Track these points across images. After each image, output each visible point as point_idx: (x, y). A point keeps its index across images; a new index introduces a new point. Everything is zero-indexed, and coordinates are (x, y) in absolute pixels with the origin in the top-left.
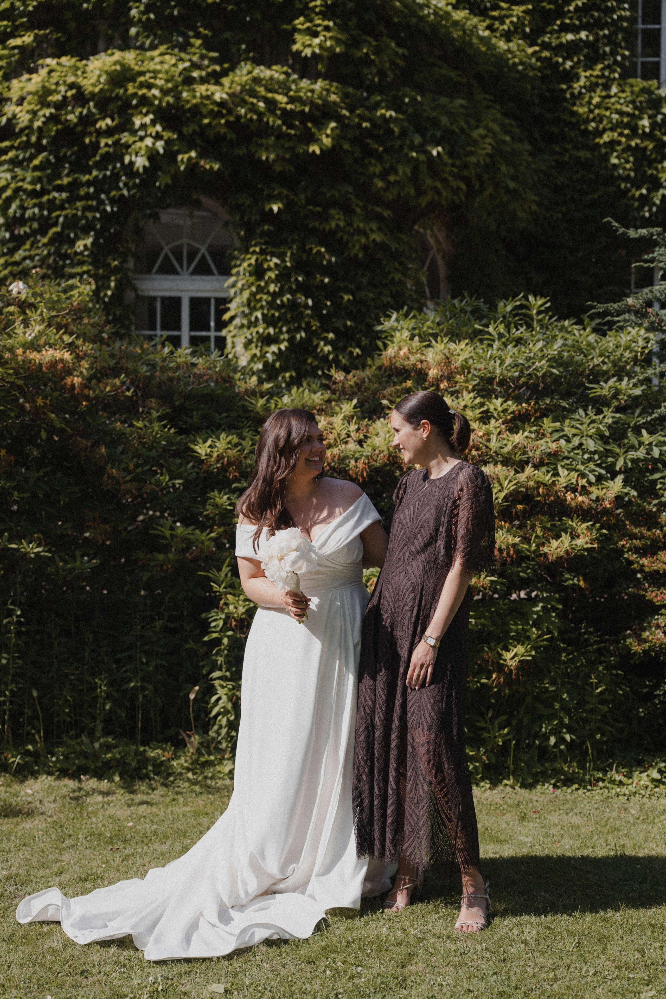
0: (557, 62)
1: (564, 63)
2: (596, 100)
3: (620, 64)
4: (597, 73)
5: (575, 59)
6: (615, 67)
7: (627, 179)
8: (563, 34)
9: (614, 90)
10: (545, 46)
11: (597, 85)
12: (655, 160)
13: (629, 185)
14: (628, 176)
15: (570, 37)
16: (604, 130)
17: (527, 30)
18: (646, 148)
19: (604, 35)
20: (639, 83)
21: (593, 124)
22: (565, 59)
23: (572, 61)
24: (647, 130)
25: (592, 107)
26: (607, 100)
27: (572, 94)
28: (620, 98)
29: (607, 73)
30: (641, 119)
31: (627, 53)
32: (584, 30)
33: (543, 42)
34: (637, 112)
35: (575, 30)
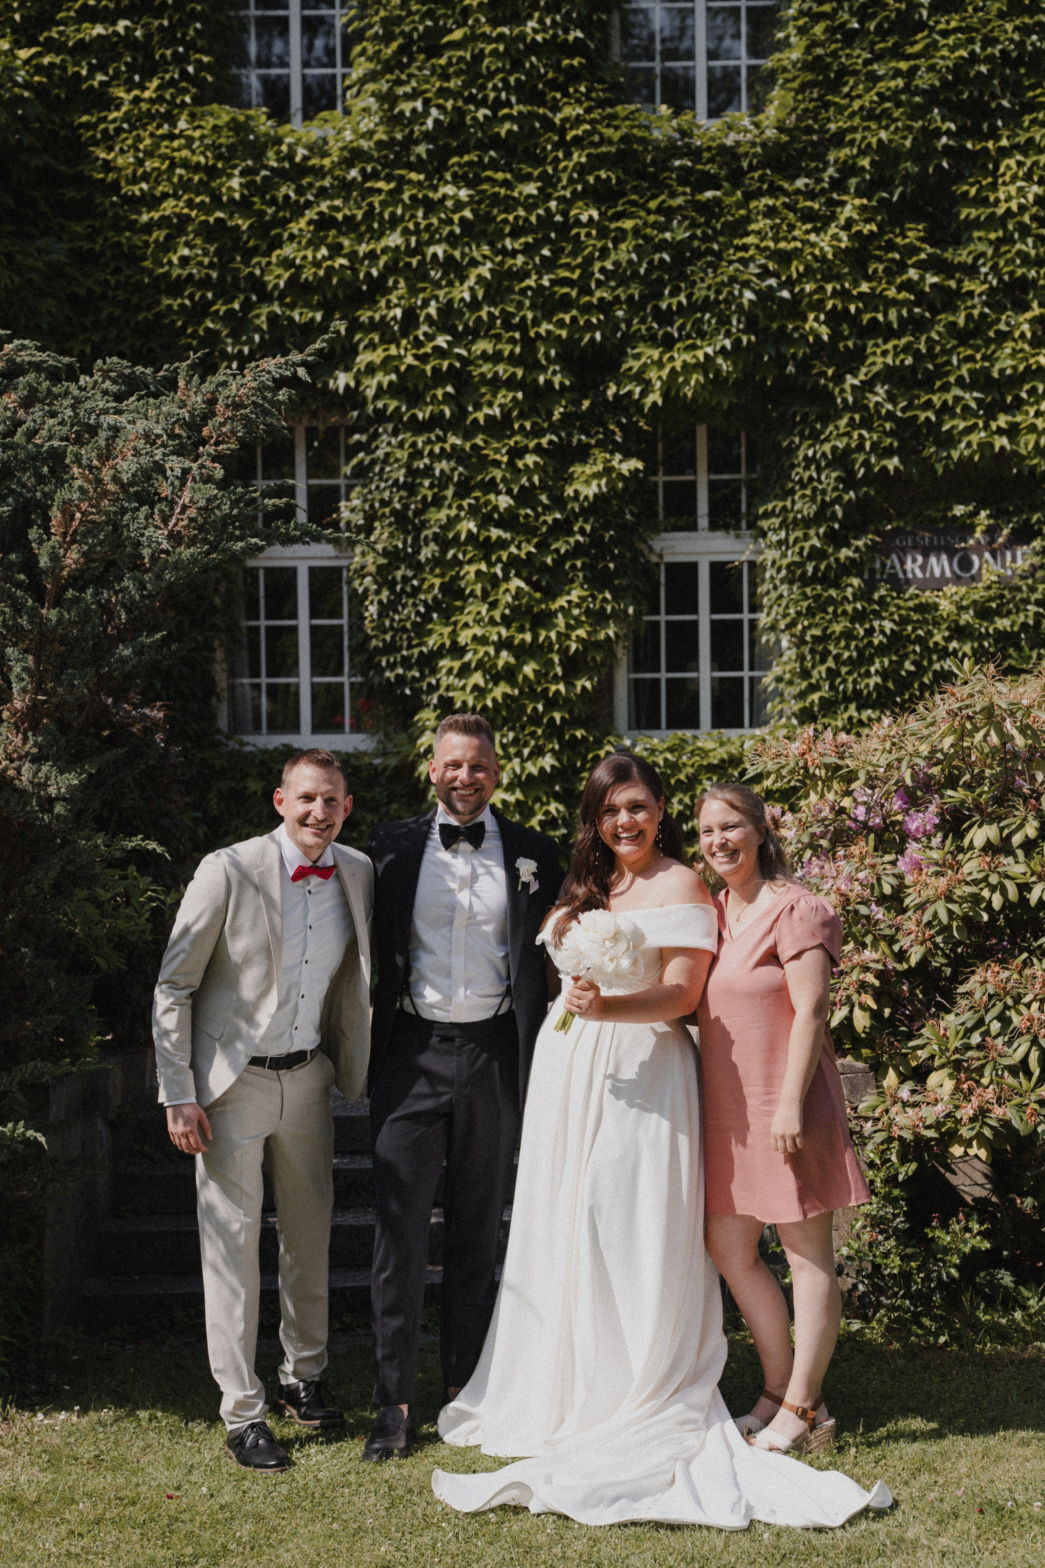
0: (77, 74)
1: (91, 75)
2: (148, 142)
3: (194, 80)
4: (147, 94)
5: (111, 72)
6: (184, 84)
7: (205, 283)
8: (85, 25)
9: (182, 124)
10: (51, 46)
11: (151, 116)
12: (255, 251)
13: (210, 295)
14: (208, 276)
15: (99, 30)
16: (165, 196)
17: (17, 17)
18: (238, 227)
19: (161, 25)
20: (224, 114)
21: (144, 186)
22: (92, 70)
23: (106, 74)
24: (237, 196)
25: (141, 155)
26: (166, 143)
27: (106, 130)
28: (190, 140)
29: (168, 96)
30: (230, 176)
31: (206, 59)
32: (124, 18)
33: (49, 39)
34: (220, 165)
35: (108, 17)
